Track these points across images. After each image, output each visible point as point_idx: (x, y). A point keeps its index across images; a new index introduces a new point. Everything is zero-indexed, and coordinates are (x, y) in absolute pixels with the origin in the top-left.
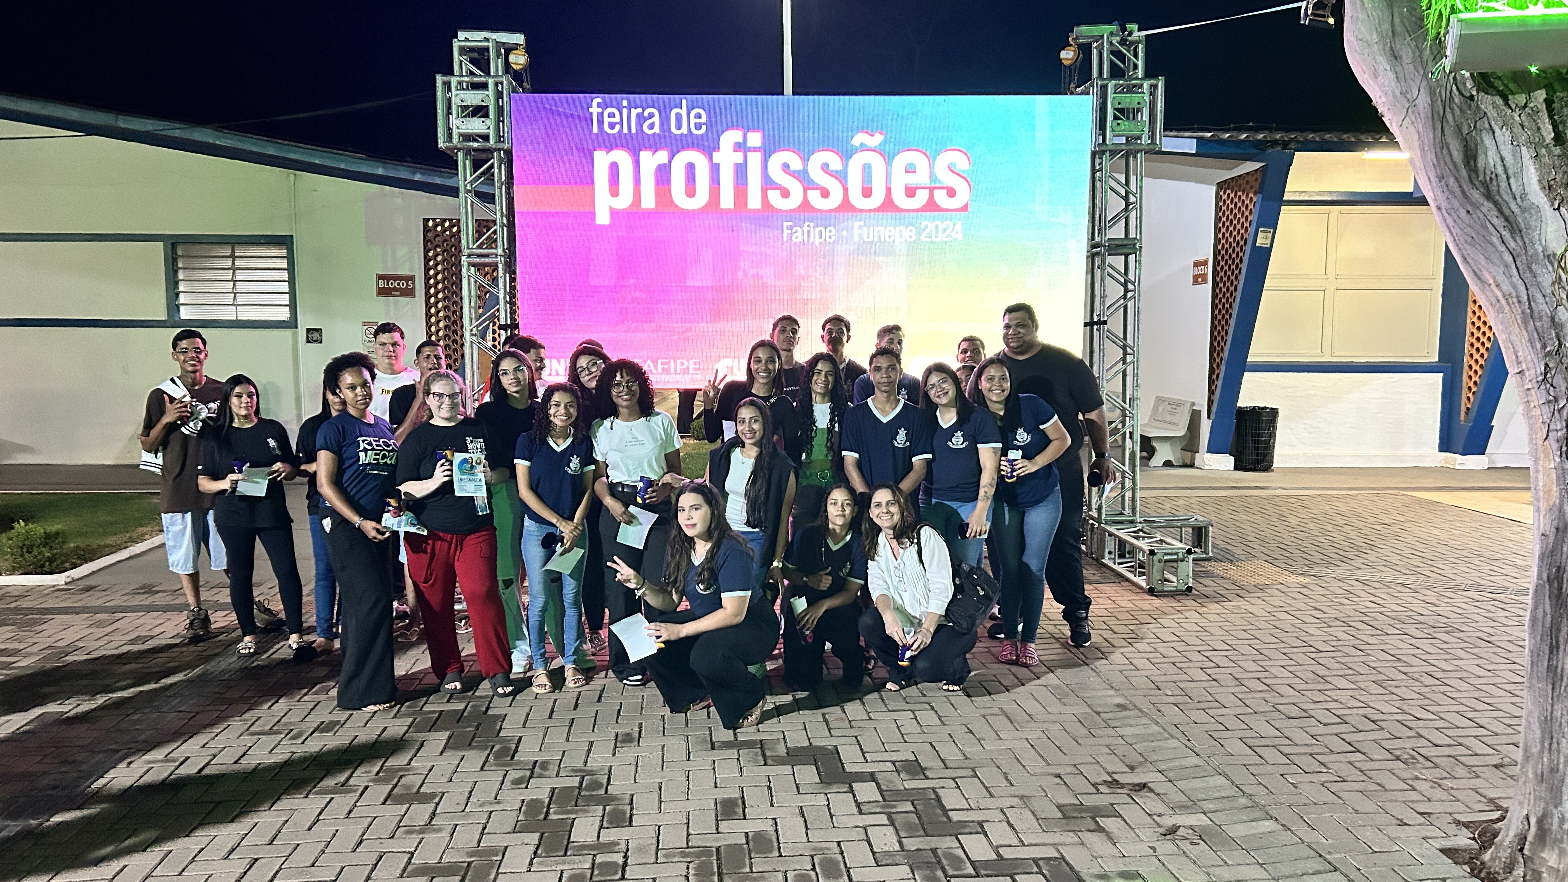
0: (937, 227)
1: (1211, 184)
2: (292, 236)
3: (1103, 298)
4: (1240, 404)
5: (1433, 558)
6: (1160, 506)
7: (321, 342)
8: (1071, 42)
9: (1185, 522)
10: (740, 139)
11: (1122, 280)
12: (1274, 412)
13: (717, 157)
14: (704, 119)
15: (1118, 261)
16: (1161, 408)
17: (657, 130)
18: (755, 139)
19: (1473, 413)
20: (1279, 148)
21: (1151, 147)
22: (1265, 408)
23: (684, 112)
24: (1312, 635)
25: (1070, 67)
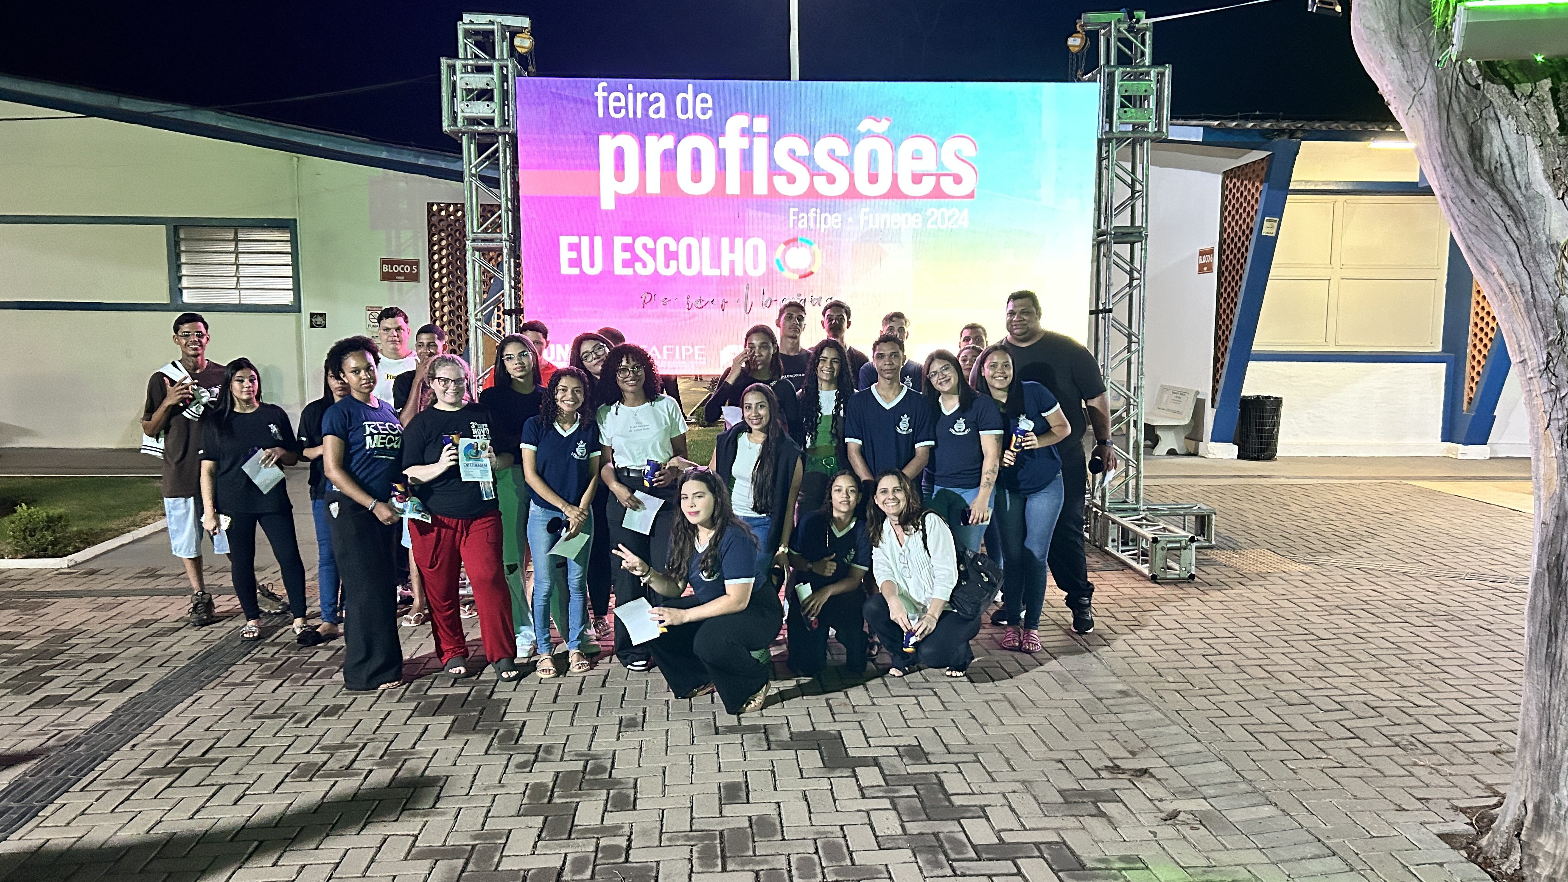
0: (943, 214)
1: (1218, 173)
2: (295, 220)
3: (1108, 286)
4: (1244, 393)
5: (1434, 547)
6: (1163, 494)
7: (325, 327)
8: (1078, 29)
9: (1188, 511)
10: (746, 124)
11: (1128, 269)
12: (1278, 401)
13: (723, 142)
14: (710, 104)
15: (1124, 250)
16: (1165, 396)
17: (662, 115)
18: (761, 124)
19: (1476, 403)
20: (1285, 137)
21: (1158, 135)
22: (1269, 397)
23: (690, 97)
24: (1313, 623)
25: (1076, 53)
